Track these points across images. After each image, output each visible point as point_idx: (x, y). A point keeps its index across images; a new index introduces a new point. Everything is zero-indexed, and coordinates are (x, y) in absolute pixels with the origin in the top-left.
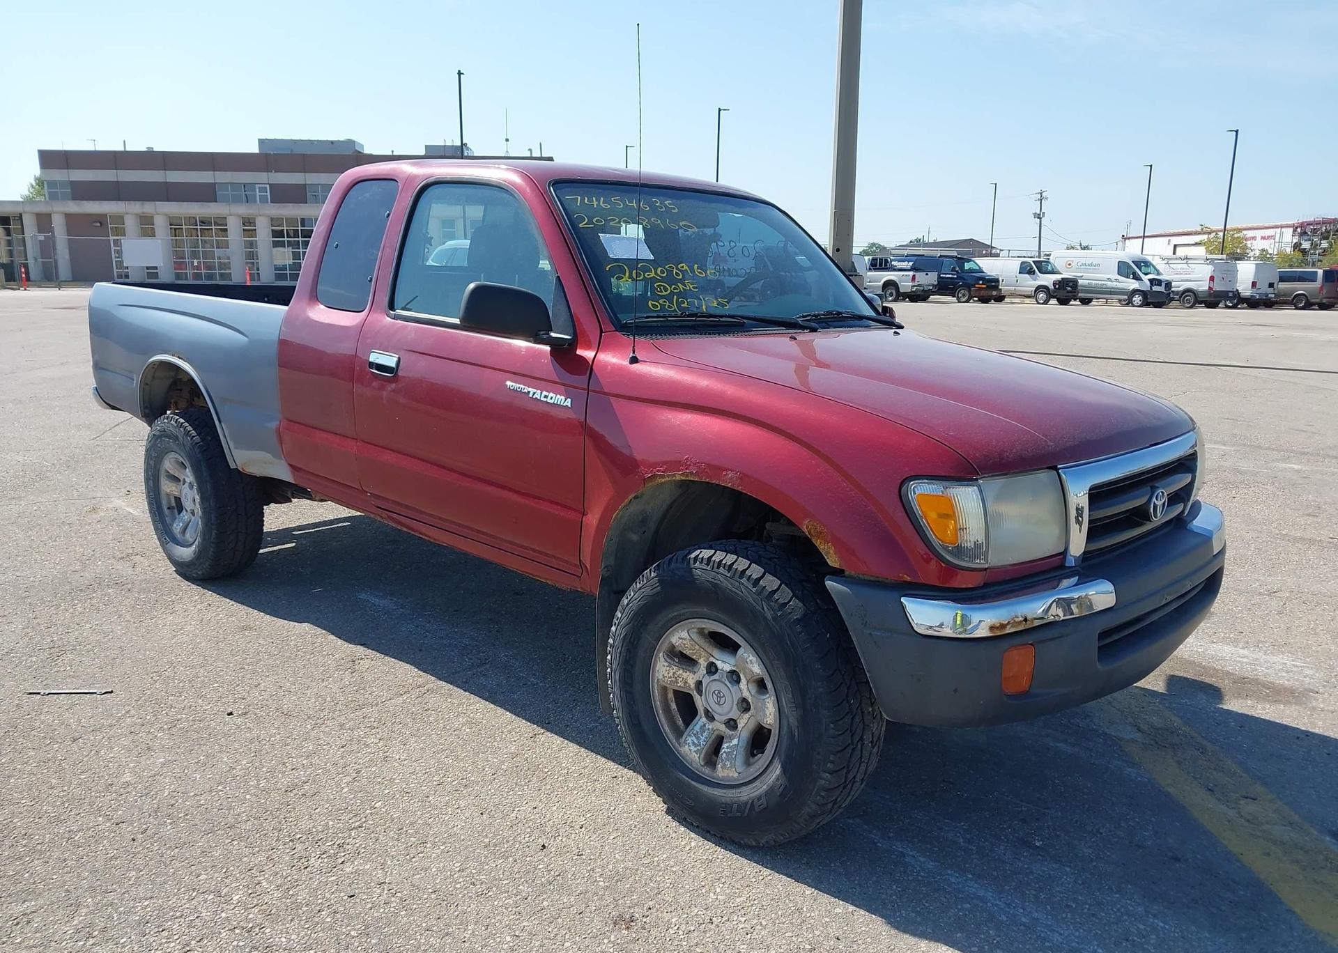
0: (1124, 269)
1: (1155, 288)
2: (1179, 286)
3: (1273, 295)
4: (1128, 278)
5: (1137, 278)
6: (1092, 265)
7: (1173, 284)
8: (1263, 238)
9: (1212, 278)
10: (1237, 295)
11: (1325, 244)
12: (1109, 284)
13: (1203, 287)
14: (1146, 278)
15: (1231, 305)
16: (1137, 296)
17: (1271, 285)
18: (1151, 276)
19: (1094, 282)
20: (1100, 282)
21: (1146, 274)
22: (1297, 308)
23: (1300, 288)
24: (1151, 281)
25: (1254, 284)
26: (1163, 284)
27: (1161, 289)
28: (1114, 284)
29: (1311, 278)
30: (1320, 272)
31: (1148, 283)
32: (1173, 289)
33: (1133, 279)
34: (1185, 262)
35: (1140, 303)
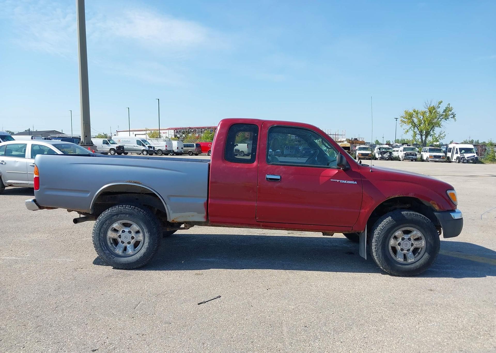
0: (139, 143)
1: (150, 149)
2: (157, 149)
3: (183, 151)
4: (140, 145)
5: (144, 146)
6: (127, 141)
7: (155, 148)
8: (163, 133)
9: (166, 146)
10: (173, 151)
11: (184, 135)
12: (135, 148)
13: (164, 149)
14: (147, 146)
15: (172, 154)
16: (145, 152)
17: (182, 148)
18: (148, 145)
19: (129, 147)
20: (131, 147)
21: (147, 144)
22: (190, 155)
23: (190, 149)
24: (149, 147)
25: (178, 148)
26: (153, 148)
27: (152, 149)
28: (136, 148)
29: (192, 146)
30: (195, 144)
31: (148, 147)
32: (155, 149)
33: (143, 146)
34: (157, 140)
35: (146, 154)
